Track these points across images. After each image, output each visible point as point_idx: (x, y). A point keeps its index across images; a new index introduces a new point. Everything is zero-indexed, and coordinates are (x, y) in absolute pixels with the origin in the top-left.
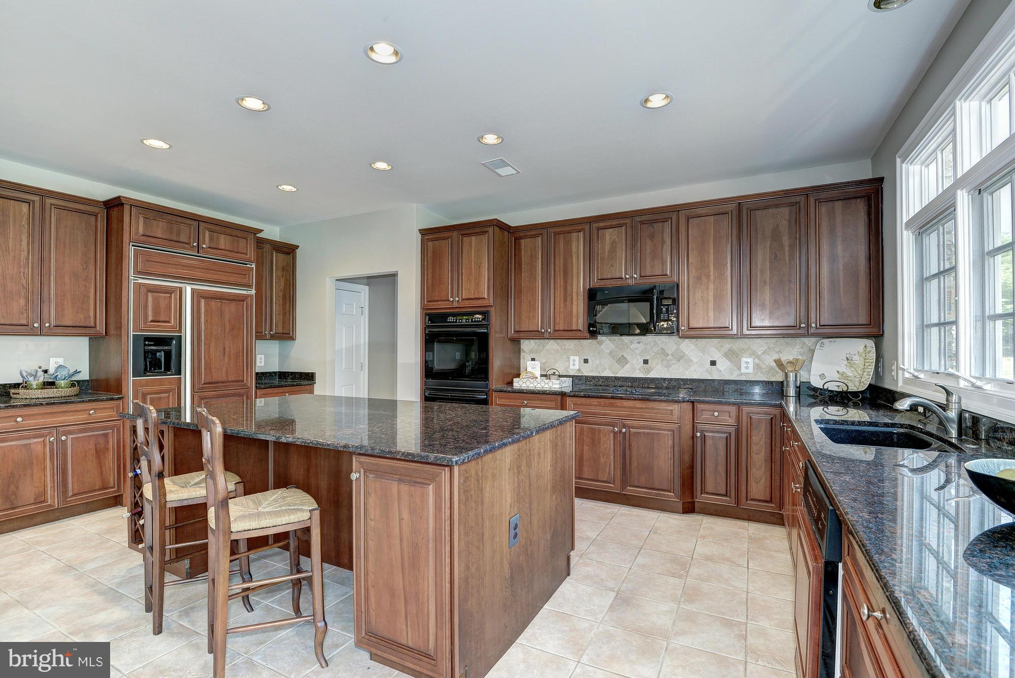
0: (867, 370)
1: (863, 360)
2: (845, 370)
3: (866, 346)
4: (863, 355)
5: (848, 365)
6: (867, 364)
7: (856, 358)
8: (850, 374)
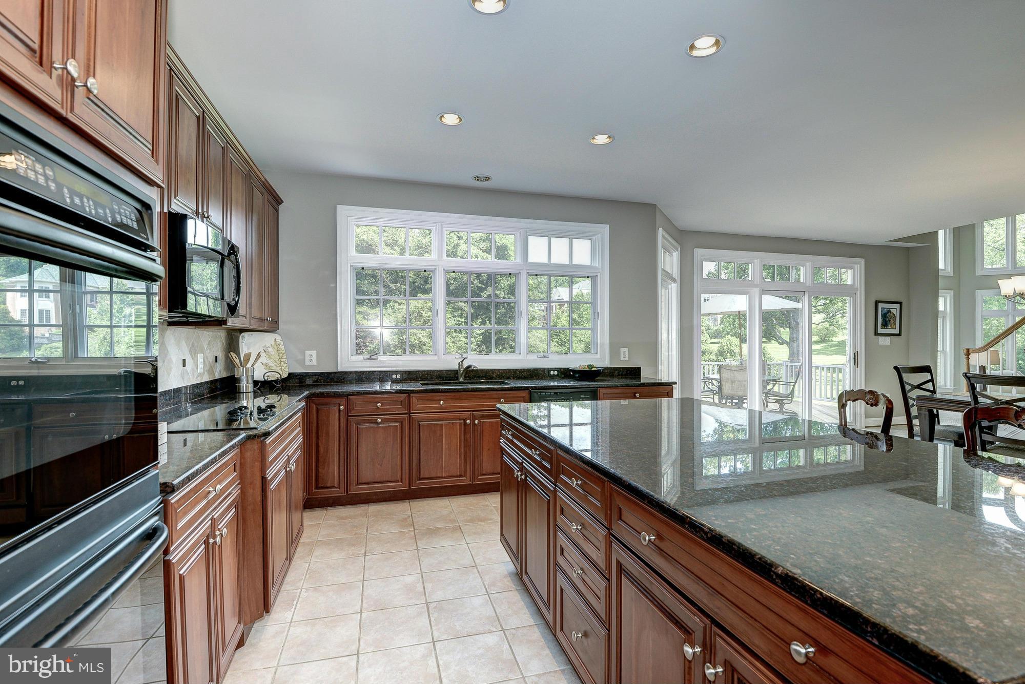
0: (282, 360)
1: (276, 351)
2: (267, 362)
3: (275, 340)
4: (276, 347)
5: (267, 356)
6: (281, 355)
7: (271, 350)
8: (272, 365)
